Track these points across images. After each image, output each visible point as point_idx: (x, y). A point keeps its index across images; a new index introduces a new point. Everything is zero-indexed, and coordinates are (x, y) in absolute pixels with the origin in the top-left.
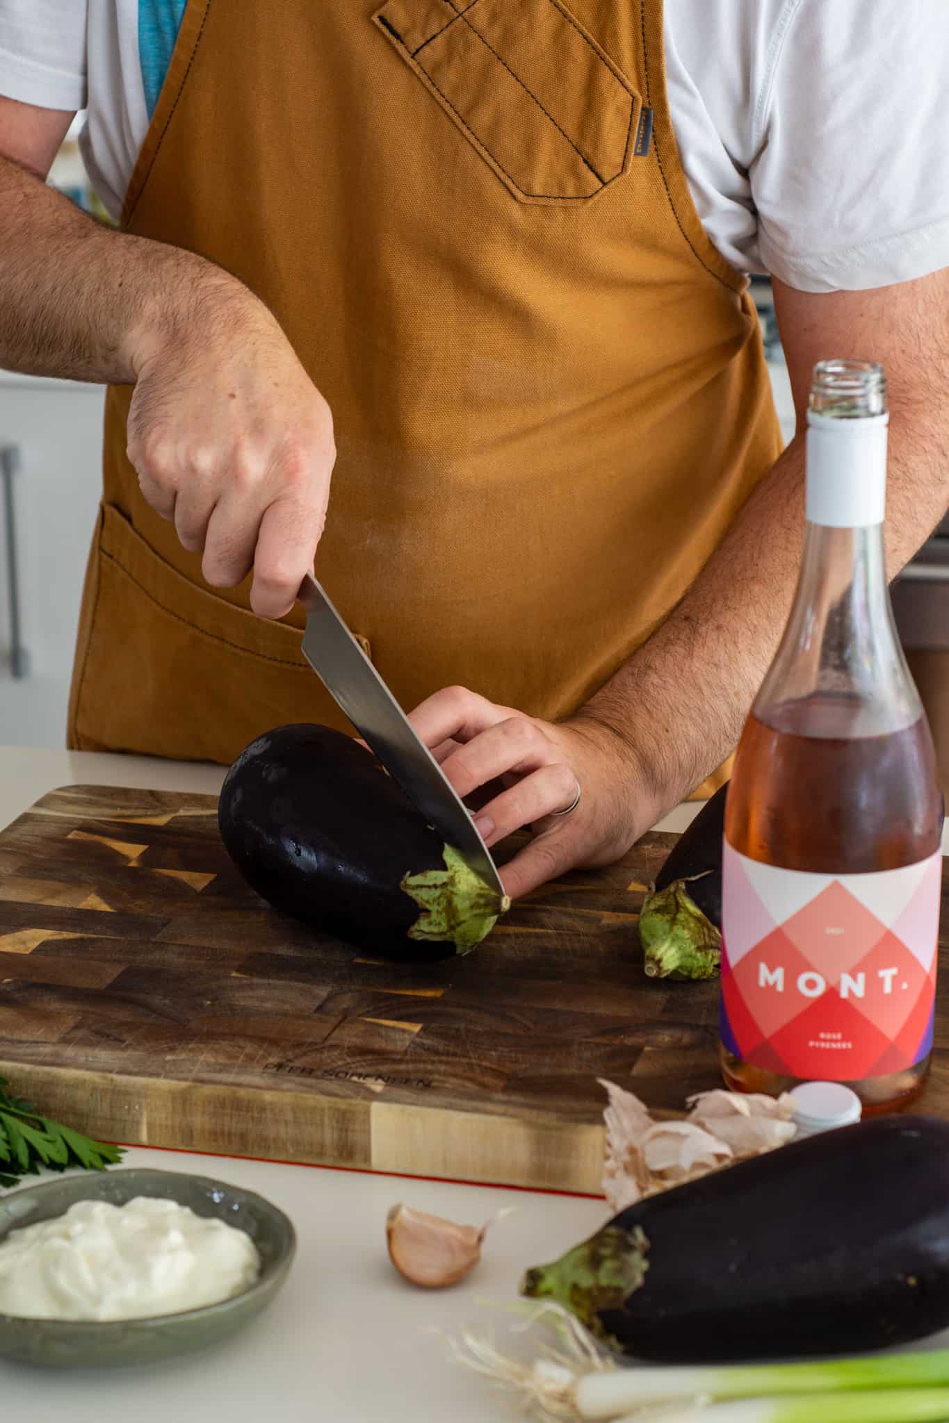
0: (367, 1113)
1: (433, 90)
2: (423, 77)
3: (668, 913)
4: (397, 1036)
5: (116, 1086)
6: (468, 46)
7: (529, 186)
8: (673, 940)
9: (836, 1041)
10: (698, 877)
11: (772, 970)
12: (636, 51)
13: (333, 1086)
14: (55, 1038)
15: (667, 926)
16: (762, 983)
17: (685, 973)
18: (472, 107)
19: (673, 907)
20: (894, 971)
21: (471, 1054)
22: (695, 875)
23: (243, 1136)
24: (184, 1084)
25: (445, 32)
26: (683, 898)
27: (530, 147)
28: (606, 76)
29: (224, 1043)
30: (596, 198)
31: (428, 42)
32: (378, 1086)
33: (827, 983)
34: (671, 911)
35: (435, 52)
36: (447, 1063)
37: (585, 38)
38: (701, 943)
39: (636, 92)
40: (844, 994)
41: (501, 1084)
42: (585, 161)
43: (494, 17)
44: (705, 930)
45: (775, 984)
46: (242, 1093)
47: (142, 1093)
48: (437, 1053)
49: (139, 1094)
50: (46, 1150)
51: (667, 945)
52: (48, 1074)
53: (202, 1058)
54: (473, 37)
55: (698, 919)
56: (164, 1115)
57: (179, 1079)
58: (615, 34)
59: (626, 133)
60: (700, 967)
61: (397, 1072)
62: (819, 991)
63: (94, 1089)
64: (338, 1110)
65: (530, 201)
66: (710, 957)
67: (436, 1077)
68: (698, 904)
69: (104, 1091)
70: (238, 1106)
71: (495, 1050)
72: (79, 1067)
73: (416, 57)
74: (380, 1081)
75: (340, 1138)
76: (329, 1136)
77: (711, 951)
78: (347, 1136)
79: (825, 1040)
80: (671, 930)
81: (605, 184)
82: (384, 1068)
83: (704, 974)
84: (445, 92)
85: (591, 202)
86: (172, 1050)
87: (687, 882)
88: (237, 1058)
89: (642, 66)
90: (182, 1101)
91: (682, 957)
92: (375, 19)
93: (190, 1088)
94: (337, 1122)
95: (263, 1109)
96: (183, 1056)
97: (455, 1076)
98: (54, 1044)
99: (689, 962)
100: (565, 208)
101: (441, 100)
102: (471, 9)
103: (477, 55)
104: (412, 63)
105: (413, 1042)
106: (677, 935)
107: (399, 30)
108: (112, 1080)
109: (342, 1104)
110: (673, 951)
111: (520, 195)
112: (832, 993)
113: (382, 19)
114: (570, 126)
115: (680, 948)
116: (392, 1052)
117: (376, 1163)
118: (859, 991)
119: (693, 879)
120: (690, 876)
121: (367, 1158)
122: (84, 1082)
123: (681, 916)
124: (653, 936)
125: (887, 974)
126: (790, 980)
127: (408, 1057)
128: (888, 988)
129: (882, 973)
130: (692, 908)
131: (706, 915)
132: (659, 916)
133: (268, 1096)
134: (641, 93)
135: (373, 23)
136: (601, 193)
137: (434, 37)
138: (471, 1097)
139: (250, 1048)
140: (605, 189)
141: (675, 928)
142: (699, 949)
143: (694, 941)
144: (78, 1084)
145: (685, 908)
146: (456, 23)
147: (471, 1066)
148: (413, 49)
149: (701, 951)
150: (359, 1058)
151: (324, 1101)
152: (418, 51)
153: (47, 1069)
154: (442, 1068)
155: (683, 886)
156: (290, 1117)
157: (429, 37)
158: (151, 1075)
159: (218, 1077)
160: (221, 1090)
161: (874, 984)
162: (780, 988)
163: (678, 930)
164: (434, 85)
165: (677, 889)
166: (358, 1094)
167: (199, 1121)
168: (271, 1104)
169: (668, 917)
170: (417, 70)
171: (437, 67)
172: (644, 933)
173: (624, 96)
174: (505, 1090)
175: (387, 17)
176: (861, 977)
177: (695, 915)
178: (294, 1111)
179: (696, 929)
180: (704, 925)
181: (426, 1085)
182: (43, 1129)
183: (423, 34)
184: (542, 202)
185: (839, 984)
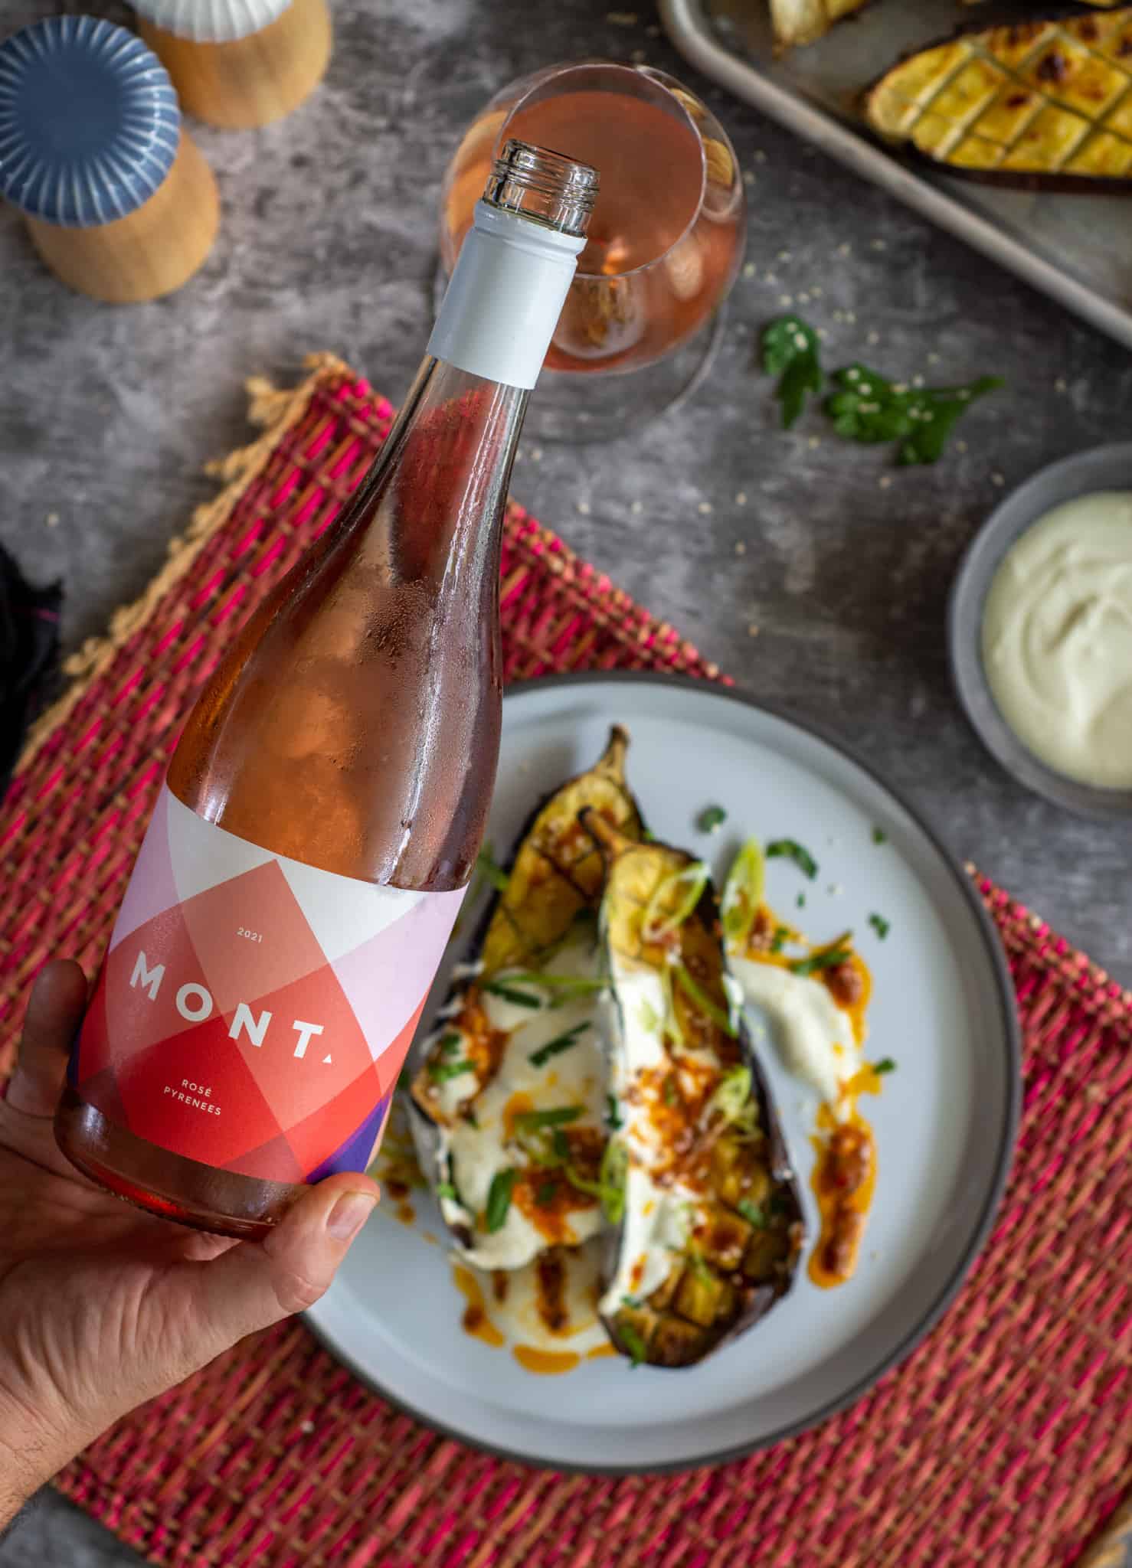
9: (201, 1098)
11: (150, 966)
16: (133, 983)
20: (318, 1030)
33: (215, 1008)
40: (234, 1033)
45: (149, 986)
62: (202, 1015)
79: (187, 1092)
112: (218, 1024)
118: (257, 1036)
125: (307, 1030)
126: (169, 987)
128: (300, 1052)
129: (298, 1025)
161: (281, 1036)
162: (152, 995)
176: (266, 1017)
185: (233, 1014)
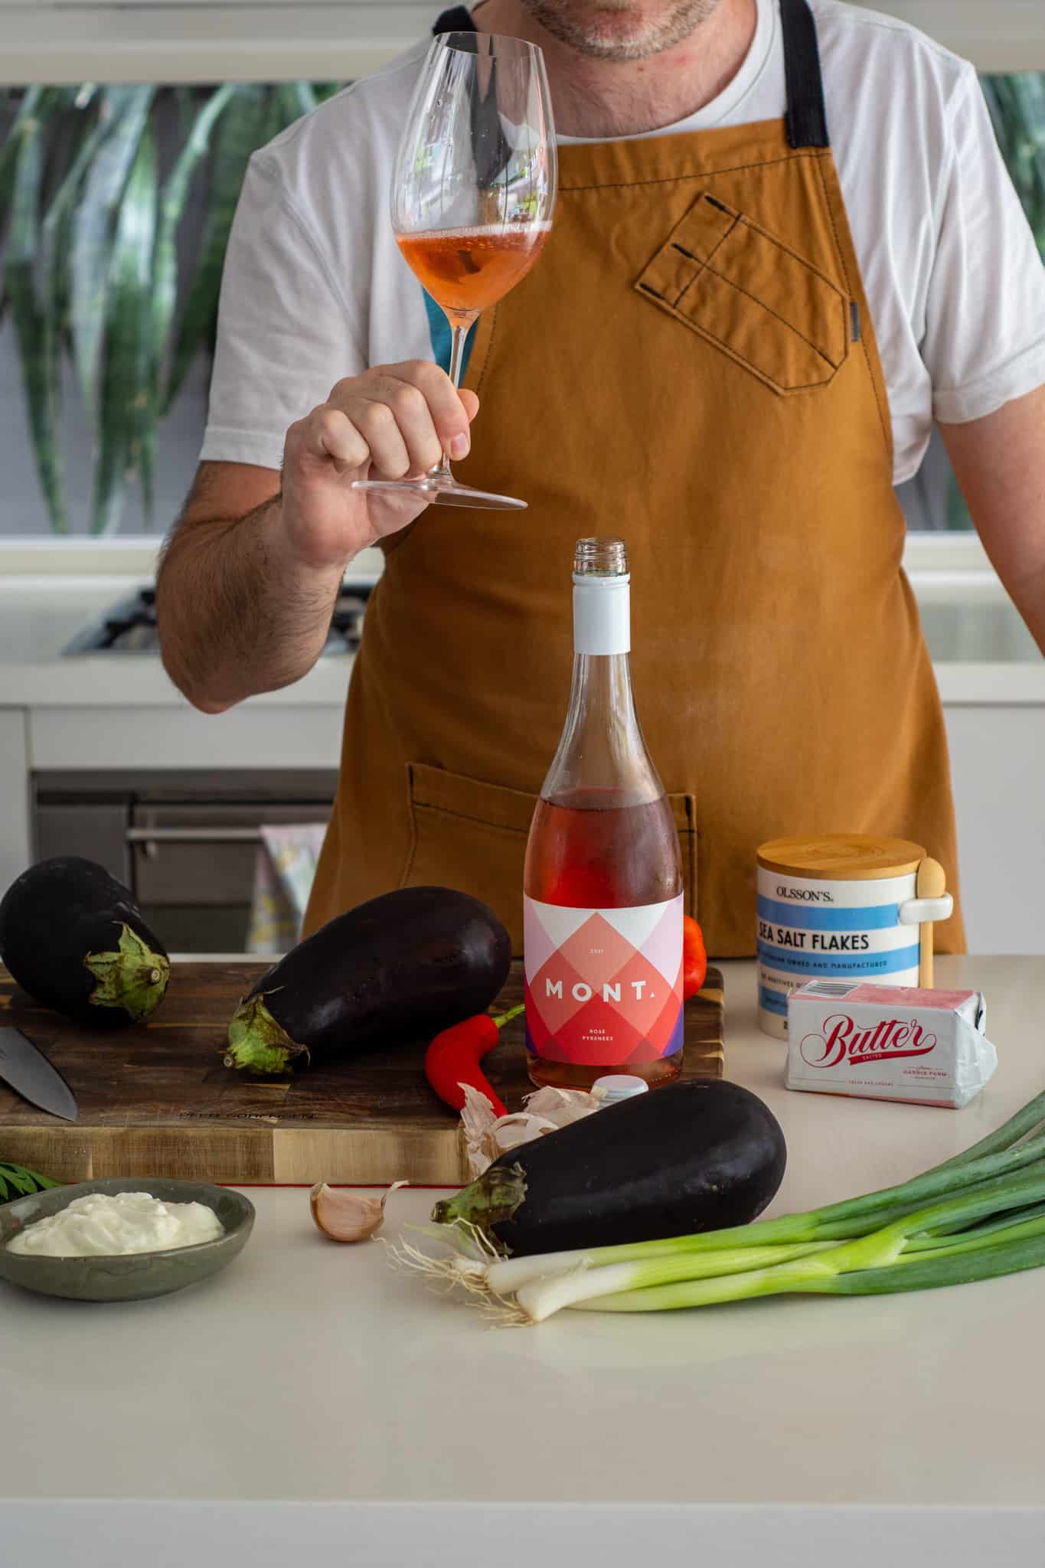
0: (270, 1137)
1: (696, 328)
2: (686, 321)
3: (247, 1019)
4: (275, 1092)
5: (67, 1136)
6: (715, 288)
7: (787, 382)
8: (249, 1039)
9: (601, 1035)
10: (273, 991)
11: (553, 983)
12: (835, 259)
13: (239, 1122)
14: (7, 1110)
15: (245, 1029)
16: (548, 994)
17: (260, 1067)
18: (729, 335)
19: (251, 1014)
20: (644, 983)
21: (336, 1099)
22: (272, 990)
23: (171, 1166)
24: (121, 1130)
25: (695, 282)
26: (261, 1007)
27: (780, 353)
28: (821, 285)
29: (142, 1104)
30: (834, 380)
31: (683, 293)
32: (274, 1120)
33: (593, 991)
34: (250, 1017)
35: (689, 301)
36: (320, 1104)
37: (799, 260)
38: (272, 1042)
39: (844, 294)
40: (606, 999)
41: (368, 1112)
42: (820, 353)
43: (729, 261)
44: (276, 1033)
45: (557, 993)
46: (170, 1131)
47: (89, 1140)
48: (309, 1099)
49: (86, 1140)
50: (20, 1185)
51: (243, 1043)
52: (11, 1131)
53: (128, 1114)
54: (718, 279)
55: (270, 1024)
56: (106, 1156)
57: (117, 1126)
58: (820, 251)
59: (843, 325)
60: (272, 1062)
61: (283, 1111)
62: (588, 995)
63: (49, 1140)
64: (246, 1137)
65: (788, 394)
66: (279, 1054)
67: (314, 1112)
68: (271, 1012)
69: (58, 1141)
70: (165, 1141)
71: (354, 1095)
72: (34, 1125)
73: (678, 306)
74: (273, 1117)
75: (249, 1160)
76: (240, 1158)
77: (280, 1049)
78: (254, 1159)
79: (594, 1035)
80: (248, 1032)
81: (836, 368)
82: (274, 1110)
83: (276, 1068)
84: (705, 326)
85: (830, 385)
86: (103, 1111)
87: (265, 996)
88: (156, 1112)
89: (843, 271)
90: (121, 1142)
91: (255, 1053)
92: (638, 287)
93: (126, 1132)
94: (247, 1147)
95: (187, 1143)
96: (112, 1114)
97: (330, 1111)
98: (7, 1114)
99: (262, 1057)
100: (812, 394)
101: (704, 334)
102: (712, 259)
103: (724, 292)
104: (674, 312)
105: (287, 1094)
106: (252, 1035)
107: (658, 290)
108: (64, 1132)
109: (249, 1133)
110: (248, 1047)
111: (780, 391)
112: (597, 997)
113: (643, 286)
114: (804, 329)
115: (254, 1046)
116: (275, 1101)
117: (278, 1177)
118: (616, 996)
119: (270, 992)
120: (268, 991)
121: (271, 1174)
122: (41, 1135)
123: (257, 1021)
124: (235, 1036)
125: (638, 985)
126: (567, 988)
127: (288, 1103)
128: (639, 996)
129: (633, 984)
130: (266, 1014)
131: (277, 1020)
132: (242, 1022)
133: (191, 1132)
134: (846, 292)
135: (637, 291)
136: (836, 377)
137: (687, 288)
138: (348, 1121)
139: (162, 1106)
140: (838, 373)
141: (251, 1030)
142: (269, 1047)
143: (266, 1041)
144: (35, 1137)
145: (261, 1015)
146: (702, 273)
147: (339, 1105)
148: (673, 302)
149: (271, 1048)
150: (250, 1106)
151: (235, 1132)
152: (677, 302)
153: (11, 1128)
154: (318, 1107)
155: (261, 998)
156: (208, 1147)
157: (682, 288)
158: (93, 1126)
159: (148, 1123)
160: (152, 1131)
161: (628, 993)
162: (560, 995)
163: (254, 1033)
164: (695, 324)
165: (257, 1001)
166: (260, 1125)
167: (136, 1157)
168: (193, 1137)
169: (247, 1022)
170: (680, 316)
171: (695, 311)
172: (230, 1036)
173: (836, 298)
174: (370, 1116)
175: (646, 283)
176: (618, 987)
177: (268, 1020)
178: (211, 1142)
179: (269, 1032)
180: (274, 1028)
181: (309, 1117)
182: (13, 1170)
183: (678, 286)
184: (796, 392)
185: (602, 991)
